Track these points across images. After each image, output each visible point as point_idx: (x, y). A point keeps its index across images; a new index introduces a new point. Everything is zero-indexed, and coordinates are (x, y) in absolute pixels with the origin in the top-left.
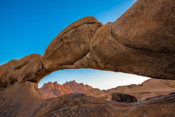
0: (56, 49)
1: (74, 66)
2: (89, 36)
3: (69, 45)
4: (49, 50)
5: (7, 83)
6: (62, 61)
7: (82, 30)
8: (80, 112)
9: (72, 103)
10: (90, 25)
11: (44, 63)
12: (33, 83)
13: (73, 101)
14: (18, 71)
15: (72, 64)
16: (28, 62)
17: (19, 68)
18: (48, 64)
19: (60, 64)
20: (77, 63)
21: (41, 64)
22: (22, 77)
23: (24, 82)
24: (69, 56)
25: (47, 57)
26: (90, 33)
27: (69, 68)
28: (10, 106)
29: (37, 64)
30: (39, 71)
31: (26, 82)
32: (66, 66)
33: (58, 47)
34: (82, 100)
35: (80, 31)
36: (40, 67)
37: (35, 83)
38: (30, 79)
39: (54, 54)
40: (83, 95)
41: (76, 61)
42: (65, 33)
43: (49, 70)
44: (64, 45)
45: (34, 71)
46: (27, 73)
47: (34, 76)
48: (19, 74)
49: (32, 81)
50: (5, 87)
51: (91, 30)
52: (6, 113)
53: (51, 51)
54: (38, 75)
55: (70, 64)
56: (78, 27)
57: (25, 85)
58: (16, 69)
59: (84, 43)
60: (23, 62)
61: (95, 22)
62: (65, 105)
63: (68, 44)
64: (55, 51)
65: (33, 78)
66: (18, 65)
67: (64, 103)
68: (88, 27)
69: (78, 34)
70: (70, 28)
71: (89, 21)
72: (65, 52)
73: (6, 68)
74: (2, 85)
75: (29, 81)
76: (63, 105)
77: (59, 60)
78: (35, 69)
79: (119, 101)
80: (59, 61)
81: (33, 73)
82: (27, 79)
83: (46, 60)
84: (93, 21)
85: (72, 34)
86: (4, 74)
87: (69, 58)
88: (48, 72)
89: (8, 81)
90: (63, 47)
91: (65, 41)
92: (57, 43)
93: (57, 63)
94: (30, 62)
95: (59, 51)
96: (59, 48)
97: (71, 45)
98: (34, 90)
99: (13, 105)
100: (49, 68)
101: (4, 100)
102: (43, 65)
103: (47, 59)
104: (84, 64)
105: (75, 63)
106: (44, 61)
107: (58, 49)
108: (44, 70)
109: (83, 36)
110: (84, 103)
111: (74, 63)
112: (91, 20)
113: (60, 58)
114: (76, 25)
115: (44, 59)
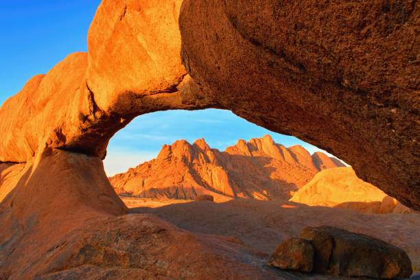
0: (110, 33)
3: (143, 14)
6: (138, 79)
9: (102, 257)
11: (94, 90)
13: (106, 252)
15: (173, 91)
18: (104, 93)
21: (87, 91)
22: (46, 139)
23: (51, 154)
24: (154, 57)
28: (18, 226)
29: (78, 94)
30: (85, 119)
32: (155, 97)
33: (112, 25)
36: (86, 106)
38: (69, 142)
39: (110, 52)
41: (179, 79)
44: (128, 15)
45: (73, 116)
47: (76, 134)
53: (100, 42)
54: (86, 130)
58: (39, 109)
62: (82, 259)
63: (139, 7)
64: (110, 41)
65: (77, 139)
66: (42, 96)
67: (82, 251)
72: (140, 45)
75: (66, 148)
76: (78, 257)
77: (131, 77)
78: (73, 111)
80: (131, 80)
82: (59, 145)
83: (97, 78)
87: (157, 66)
89: (26, 147)
90: (127, 23)
93: (127, 87)
94: (63, 86)
95: (121, 40)
96: (116, 27)
97: (148, 13)
102: (92, 95)
106: (93, 82)
107: (115, 32)
108: (98, 115)
111: (176, 85)
113: (130, 67)
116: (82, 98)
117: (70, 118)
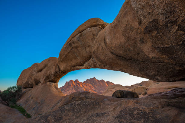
0: (67, 53)
1: (84, 67)
2: (92, 39)
3: (77, 49)
4: (62, 54)
5: (32, 84)
6: (73, 63)
7: (86, 35)
8: (81, 105)
10: (93, 29)
11: (59, 66)
12: (53, 84)
13: (79, 98)
14: (40, 73)
15: (82, 65)
16: (47, 65)
17: (41, 71)
18: (63, 67)
19: (73, 66)
20: (86, 64)
21: (57, 66)
22: (44, 79)
23: (45, 83)
24: (79, 58)
25: (61, 60)
26: (92, 37)
27: (81, 69)
28: (37, 103)
29: (54, 67)
30: (56, 73)
31: (47, 83)
32: (77, 67)
33: (68, 51)
34: (85, 96)
35: (84, 35)
36: (57, 70)
37: (55, 83)
38: (50, 79)
39: (66, 57)
40: (88, 93)
41: (85, 63)
42: (73, 38)
43: (64, 72)
44: (73, 49)
45: (52, 72)
46: (47, 75)
47: (53, 77)
48: (41, 76)
49: (52, 81)
50: (32, 87)
51: (94, 33)
52: (35, 108)
53: (64, 55)
54: (56, 76)
55: (81, 66)
56: (82, 31)
57: (47, 85)
58: (38, 72)
59: (89, 46)
60: (43, 66)
61: (98, 25)
62: (73, 100)
63: (76, 47)
64: (67, 54)
65: (53, 79)
66: (40, 68)
68: (91, 32)
69: (82, 38)
70: (76, 33)
71: (93, 24)
72: (75, 55)
73: (31, 71)
74: (30, 86)
75: (49, 81)
78: (53, 71)
79: (118, 97)
80: (71, 63)
81: (52, 75)
82: (48, 80)
83: (61, 63)
84: (96, 23)
85: (78, 39)
86: (29, 77)
87: (79, 60)
88: (64, 73)
89: (34, 82)
90: (72, 51)
91: (74, 45)
92: (67, 48)
93: (70, 65)
94: (49, 65)
95: (70, 54)
97: (78, 49)
98: (54, 89)
99: (39, 101)
100: (64, 70)
101: (32, 98)
102: (59, 67)
103: (61, 61)
104: (91, 65)
105: (85, 65)
106: (59, 64)
107: (69, 53)
108: (60, 72)
109: (87, 40)
110: (86, 99)
111: (83, 64)
112: (94, 22)
113: (71, 60)
114: (81, 29)
115: (59, 62)
116: (56, 68)
117: (52, 73)
